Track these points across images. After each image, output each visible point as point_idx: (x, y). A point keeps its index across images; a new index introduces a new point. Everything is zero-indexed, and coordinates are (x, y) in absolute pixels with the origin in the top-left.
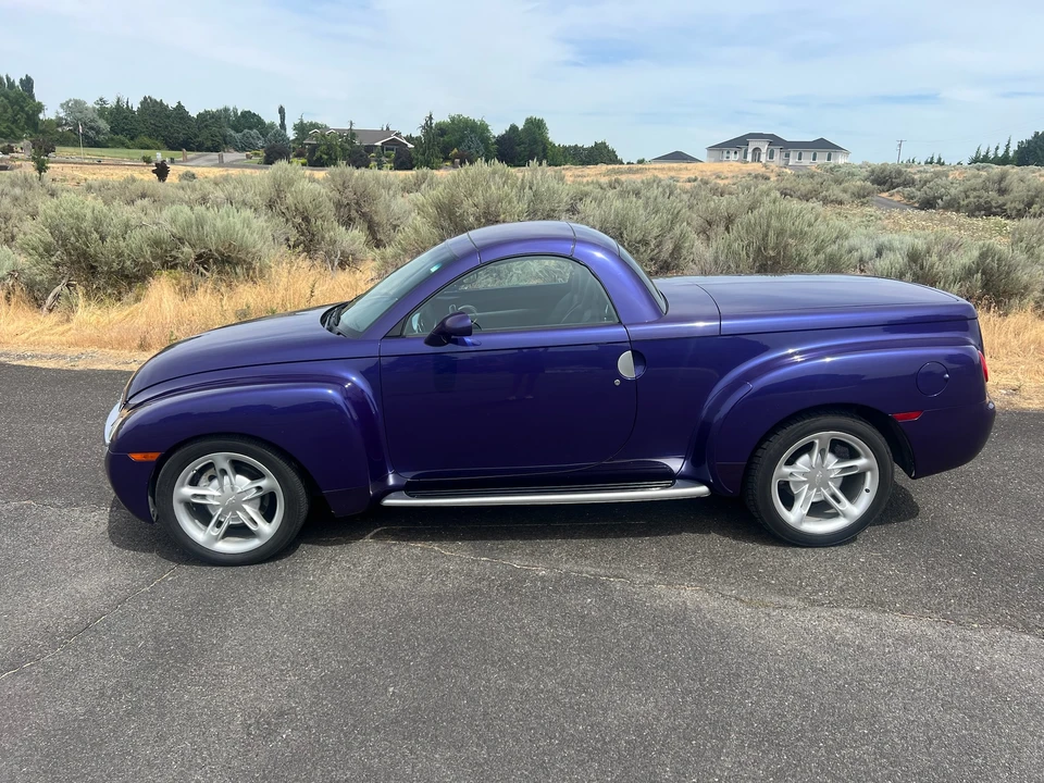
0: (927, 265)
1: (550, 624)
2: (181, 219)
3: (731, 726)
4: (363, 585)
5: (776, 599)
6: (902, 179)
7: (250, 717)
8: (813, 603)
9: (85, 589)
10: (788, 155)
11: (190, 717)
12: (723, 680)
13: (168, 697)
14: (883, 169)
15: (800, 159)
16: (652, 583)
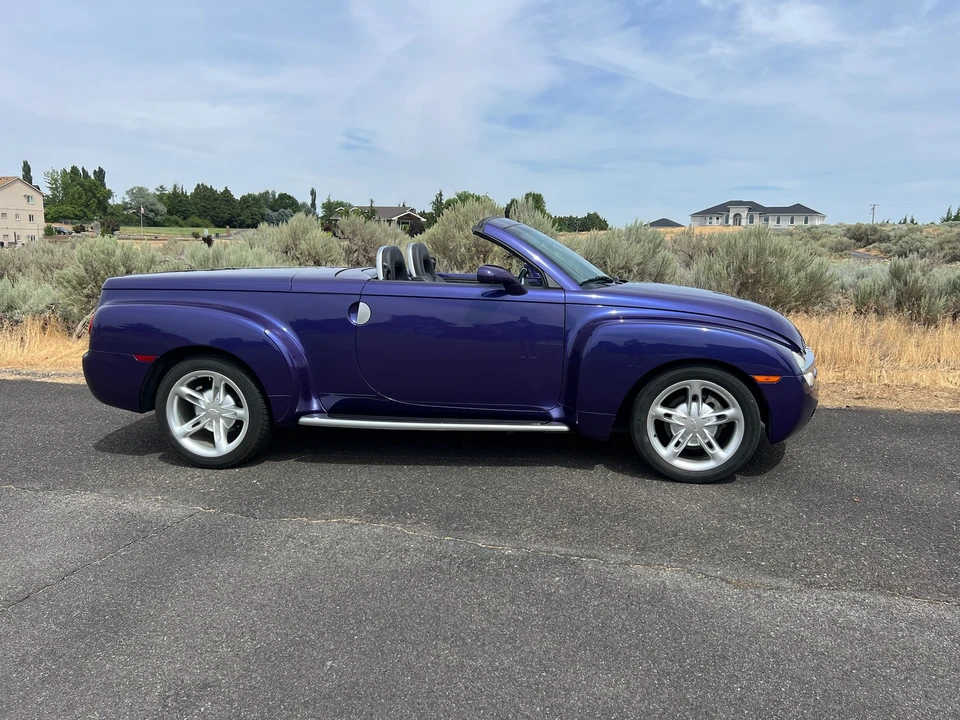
0: (910, 279)
1: (512, 601)
2: (200, 254)
3: (716, 712)
4: (317, 561)
5: (766, 580)
6: (878, 236)
7: (170, 689)
8: (809, 585)
9: (36, 563)
10: (767, 220)
11: (107, 686)
12: (707, 662)
13: (90, 666)
14: (859, 227)
15: (778, 222)
16: (627, 563)
